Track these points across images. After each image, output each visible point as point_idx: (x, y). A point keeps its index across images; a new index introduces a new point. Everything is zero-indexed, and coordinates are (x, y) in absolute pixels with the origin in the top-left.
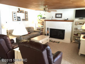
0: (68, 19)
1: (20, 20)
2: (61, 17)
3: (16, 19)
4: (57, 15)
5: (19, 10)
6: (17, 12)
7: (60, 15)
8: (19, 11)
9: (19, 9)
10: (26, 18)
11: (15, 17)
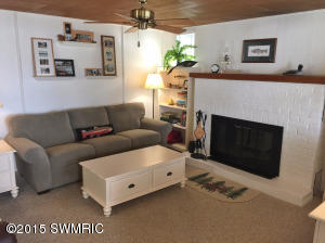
0: (300, 67)
1: (73, 75)
2: (270, 59)
3: (48, 70)
4: (251, 48)
5: (69, 32)
6: (55, 39)
7: (268, 47)
8: (69, 35)
9: (68, 26)
10: (107, 63)
11: (44, 62)
